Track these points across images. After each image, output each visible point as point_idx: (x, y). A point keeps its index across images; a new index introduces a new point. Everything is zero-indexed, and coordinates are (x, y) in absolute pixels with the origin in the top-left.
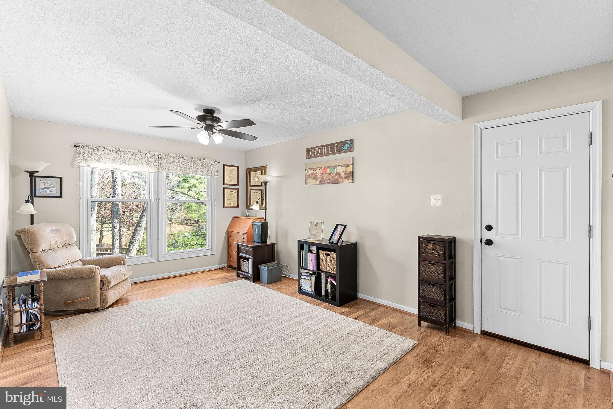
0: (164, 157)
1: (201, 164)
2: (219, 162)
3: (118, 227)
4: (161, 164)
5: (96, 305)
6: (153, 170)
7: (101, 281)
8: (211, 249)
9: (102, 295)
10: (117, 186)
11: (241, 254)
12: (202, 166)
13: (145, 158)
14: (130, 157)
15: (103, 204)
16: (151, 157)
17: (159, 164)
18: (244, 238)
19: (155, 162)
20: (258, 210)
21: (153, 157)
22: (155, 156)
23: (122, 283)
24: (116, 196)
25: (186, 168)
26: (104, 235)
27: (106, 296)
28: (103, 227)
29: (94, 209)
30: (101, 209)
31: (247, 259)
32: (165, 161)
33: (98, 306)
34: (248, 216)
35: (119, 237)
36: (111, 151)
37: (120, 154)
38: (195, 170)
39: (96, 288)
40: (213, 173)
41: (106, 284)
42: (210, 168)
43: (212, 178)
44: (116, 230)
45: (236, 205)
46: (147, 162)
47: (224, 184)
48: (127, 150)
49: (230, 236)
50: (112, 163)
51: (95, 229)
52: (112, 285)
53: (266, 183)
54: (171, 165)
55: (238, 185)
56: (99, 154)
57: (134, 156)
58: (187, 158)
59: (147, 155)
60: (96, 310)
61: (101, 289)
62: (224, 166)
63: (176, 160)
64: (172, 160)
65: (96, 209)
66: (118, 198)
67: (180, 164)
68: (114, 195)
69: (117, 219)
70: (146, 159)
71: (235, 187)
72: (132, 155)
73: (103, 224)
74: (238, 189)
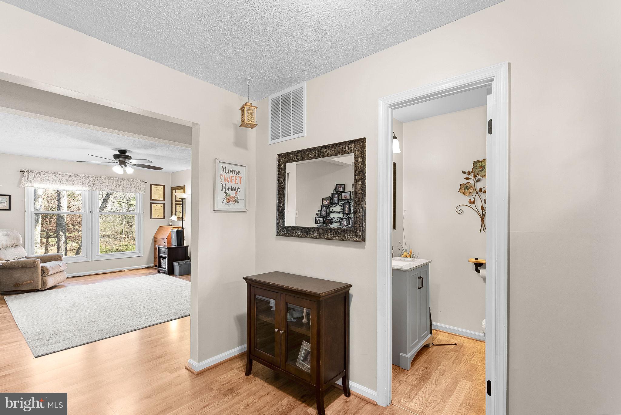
0: (97, 178)
1: (130, 184)
2: (146, 182)
3: (64, 239)
4: (94, 184)
5: (38, 286)
6: (88, 189)
7: (42, 270)
8: (140, 252)
9: (43, 279)
10: (62, 199)
11: (161, 255)
12: (131, 185)
13: (80, 179)
14: (68, 179)
15: (49, 216)
16: (85, 178)
17: (93, 184)
18: (165, 243)
19: (89, 183)
20: (177, 221)
21: (87, 178)
22: (89, 178)
23: (59, 274)
24: (61, 208)
25: (117, 187)
26: (49, 249)
27: (46, 280)
28: (48, 241)
29: (38, 221)
30: (47, 221)
31: (165, 258)
32: (97, 182)
33: (40, 287)
34: (171, 225)
35: (64, 249)
36: (51, 174)
37: (59, 177)
38: (124, 188)
39: (38, 275)
40: (140, 191)
41: (46, 272)
42: (138, 187)
43: (140, 195)
44: (62, 243)
45: (163, 217)
46: (82, 183)
47: (151, 199)
48: (65, 174)
49: (156, 241)
50: (52, 184)
51: (39, 241)
52: (50, 273)
53: (182, 199)
54: (103, 184)
55: (164, 200)
56: (41, 177)
57: (71, 178)
58: (117, 179)
59: (82, 177)
60: (38, 290)
61: (42, 275)
62: (151, 185)
63: (107, 181)
64: (104, 180)
65: (40, 222)
66: (64, 211)
67: (111, 184)
68: (59, 208)
69: (62, 231)
70: (81, 181)
71: (162, 202)
72: (69, 177)
73: (48, 239)
74: (164, 204)
